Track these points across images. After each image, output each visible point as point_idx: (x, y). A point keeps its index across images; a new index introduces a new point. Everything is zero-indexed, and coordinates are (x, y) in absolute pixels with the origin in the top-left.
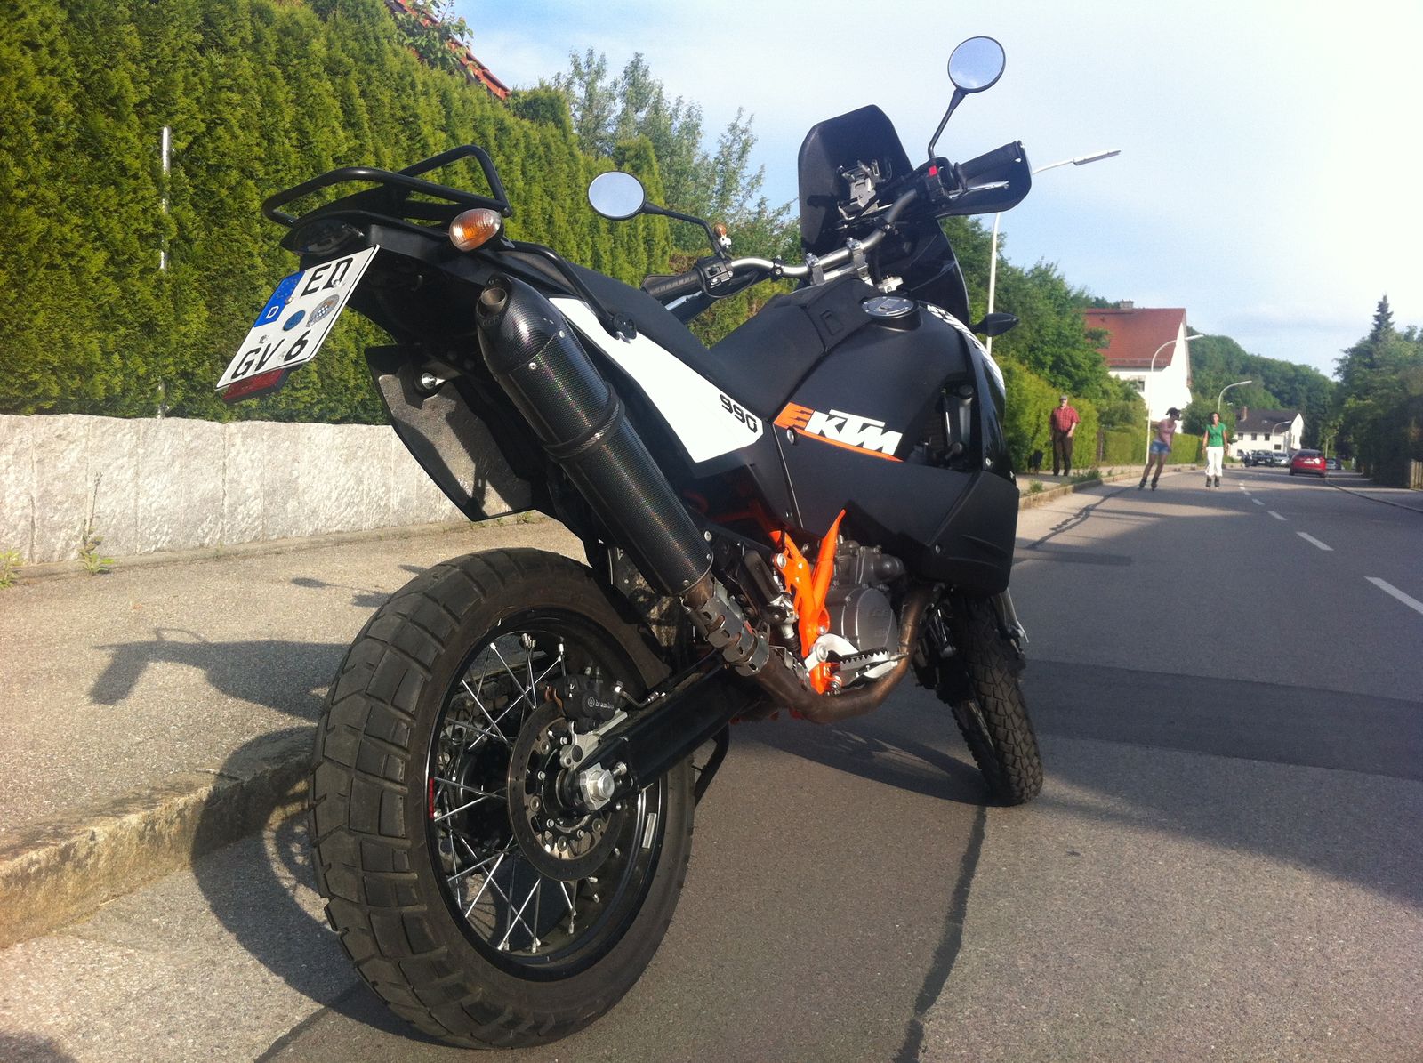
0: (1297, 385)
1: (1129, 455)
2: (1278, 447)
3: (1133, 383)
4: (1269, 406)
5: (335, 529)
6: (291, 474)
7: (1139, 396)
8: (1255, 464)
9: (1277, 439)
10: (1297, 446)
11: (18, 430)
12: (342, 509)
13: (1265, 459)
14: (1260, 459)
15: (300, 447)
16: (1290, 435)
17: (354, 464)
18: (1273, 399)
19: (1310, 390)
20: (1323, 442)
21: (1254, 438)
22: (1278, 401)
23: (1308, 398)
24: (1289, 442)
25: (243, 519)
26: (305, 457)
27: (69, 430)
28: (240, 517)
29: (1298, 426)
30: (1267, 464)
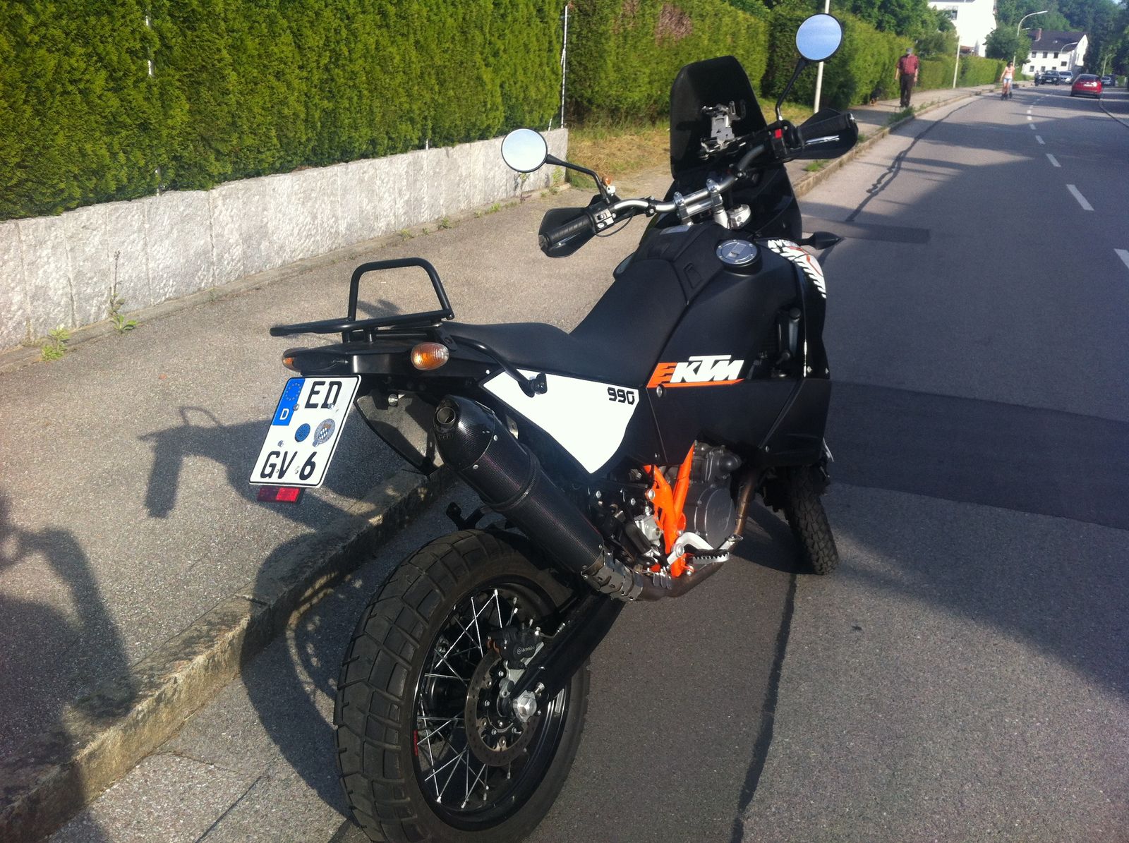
0: (1086, 8)
1: (939, 81)
2: (1064, 64)
3: (947, 12)
4: (1061, 27)
5: (299, 257)
6: (262, 221)
7: (952, 24)
8: (1043, 82)
9: (1064, 57)
10: (1080, 63)
11: (53, 229)
12: (302, 241)
13: (1052, 78)
14: (1047, 78)
15: (268, 198)
16: (1075, 54)
17: (309, 204)
18: (1064, 20)
19: (1097, 12)
20: (1102, 59)
21: (1045, 56)
22: (1068, 22)
23: (1095, 20)
24: (1073, 59)
25: (228, 264)
26: (272, 206)
27: (92, 221)
28: (226, 263)
29: (1083, 45)
30: (1053, 83)
